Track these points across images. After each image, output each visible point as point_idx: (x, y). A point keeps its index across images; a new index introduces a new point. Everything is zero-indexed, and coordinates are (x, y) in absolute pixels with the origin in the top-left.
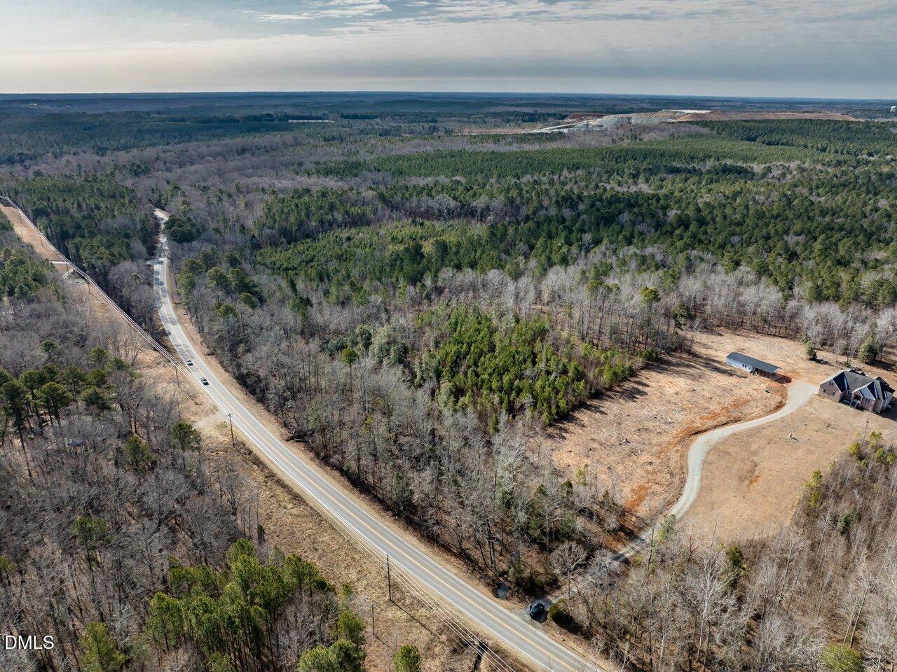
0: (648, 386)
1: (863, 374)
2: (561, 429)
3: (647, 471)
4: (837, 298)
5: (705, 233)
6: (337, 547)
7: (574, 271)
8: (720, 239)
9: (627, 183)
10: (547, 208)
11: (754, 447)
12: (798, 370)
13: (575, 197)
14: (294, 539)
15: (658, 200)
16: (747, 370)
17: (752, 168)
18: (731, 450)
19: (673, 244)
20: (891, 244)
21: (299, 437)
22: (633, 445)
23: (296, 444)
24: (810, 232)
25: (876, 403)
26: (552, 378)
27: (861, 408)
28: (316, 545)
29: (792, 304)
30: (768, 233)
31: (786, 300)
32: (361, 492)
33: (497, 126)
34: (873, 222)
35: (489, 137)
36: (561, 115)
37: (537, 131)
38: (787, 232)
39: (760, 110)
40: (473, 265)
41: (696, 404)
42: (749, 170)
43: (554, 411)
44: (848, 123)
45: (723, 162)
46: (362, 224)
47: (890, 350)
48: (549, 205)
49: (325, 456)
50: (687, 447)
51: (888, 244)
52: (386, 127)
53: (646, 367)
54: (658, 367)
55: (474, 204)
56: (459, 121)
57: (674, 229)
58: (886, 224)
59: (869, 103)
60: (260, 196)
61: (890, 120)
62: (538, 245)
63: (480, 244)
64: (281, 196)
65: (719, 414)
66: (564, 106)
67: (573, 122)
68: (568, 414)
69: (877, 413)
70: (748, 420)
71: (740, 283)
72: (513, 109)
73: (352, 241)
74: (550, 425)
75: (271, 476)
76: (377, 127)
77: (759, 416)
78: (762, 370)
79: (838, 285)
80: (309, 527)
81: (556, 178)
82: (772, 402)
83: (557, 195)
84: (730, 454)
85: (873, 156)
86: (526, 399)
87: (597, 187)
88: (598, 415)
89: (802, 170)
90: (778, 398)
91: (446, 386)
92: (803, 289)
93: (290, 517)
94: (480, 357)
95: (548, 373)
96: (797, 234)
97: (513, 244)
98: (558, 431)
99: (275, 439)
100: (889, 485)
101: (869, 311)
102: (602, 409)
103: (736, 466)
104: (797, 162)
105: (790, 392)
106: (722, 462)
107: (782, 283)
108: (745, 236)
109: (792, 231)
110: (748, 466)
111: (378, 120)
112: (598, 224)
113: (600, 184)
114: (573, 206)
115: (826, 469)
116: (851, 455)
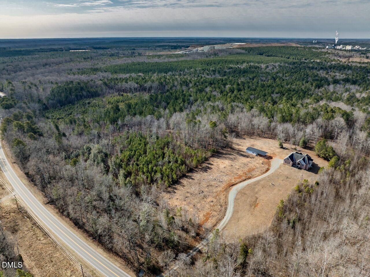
0: (213, 165)
1: (301, 154)
2: (174, 188)
3: (211, 206)
4: (291, 120)
5: (240, 94)
6: (63, 258)
7: (184, 114)
8: (246, 97)
9: (211, 74)
10: (176, 86)
11: (256, 190)
12: (276, 153)
13: (188, 81)
14: (41, 257)
15: (222, 81)
16: (255, 154)
17: (261, 66)
18: (247, 192)
19: (226, 100)
20: (313, 96)
21: (51, 202)
22: (205, 193)
23: (50, 206)
24: (282, 92)
25: (306, 166)
26: (171, 164)
27: (300, 168)
28: (52, 259)
29: (273, 124)
30: (265, 94)
31: (270, 122)
32: (79, 228)
33: (161, 51)
34: (306, 87)
35: (156, 56)
36: (187, 46)
37: (177, 53)
38: (273, 93)
39: (265, 42)
40: (141, 113)
41: (232, 172)
42: (260, 67)
43: (171, 181)
44: (297, 47)
45: (250, 64)
46: (96, 96)
47: (312, 141)
48: (177, 85)
49: (62, 211)
50: (228, 192)
51: (311, 96)
52: (113, 52)
53: (213, 156)
54: (218, 156)
55: (145, 85)
56: (144, 49)
57: (228, 93)
58: (311, 88)
59: (306, 40)
60: (50, 85)
61: (313, 46)
62: (171, 103)
63: (146, 103)
64: (60, 85)
65: (242, 176)
66: (190, 42)
67: (192, 49)
68: (178, 181)
69: (307, 170)
70: (254, 178)
71: (253, 116)
72: (168, 44)
73: (90, 104)
74: (169, 187)
75: (35, 224)
76: (108, 52)
77: (258, 176)
78: (261, 154)
79: (292, 115)
80: (50, 250)
81: (182, 73)
82: (264, 169)
83: (181, 80)
84: (246, 194)
85: (306, 60)
86: (159, 175)
87: (199, 76)
88: (191, 180)
89: (280, 66)
90: (267, 167)
91: (122, 172)
92: (278, 117)
93: (41, 245)
94: (139, 157)
95: (169, 162)
96: (277, 93)
97: (160, 103)
98: (172, 189)
99: (40, 204)
100: (311, 203)
101: (303, 126)
102: (192, 177)
103: (249, 200)
104: (279, 63)
105: (272, 163)
106: (243, 198)
107: (269, 115)
108: (256, 95)
109: (275, 92)
110: (254, 199)
111: (110, 50)
112: (197, 92)
113: (200, 75)
114: (187, 85)
115: (285, 198)
116: (296, 191)
